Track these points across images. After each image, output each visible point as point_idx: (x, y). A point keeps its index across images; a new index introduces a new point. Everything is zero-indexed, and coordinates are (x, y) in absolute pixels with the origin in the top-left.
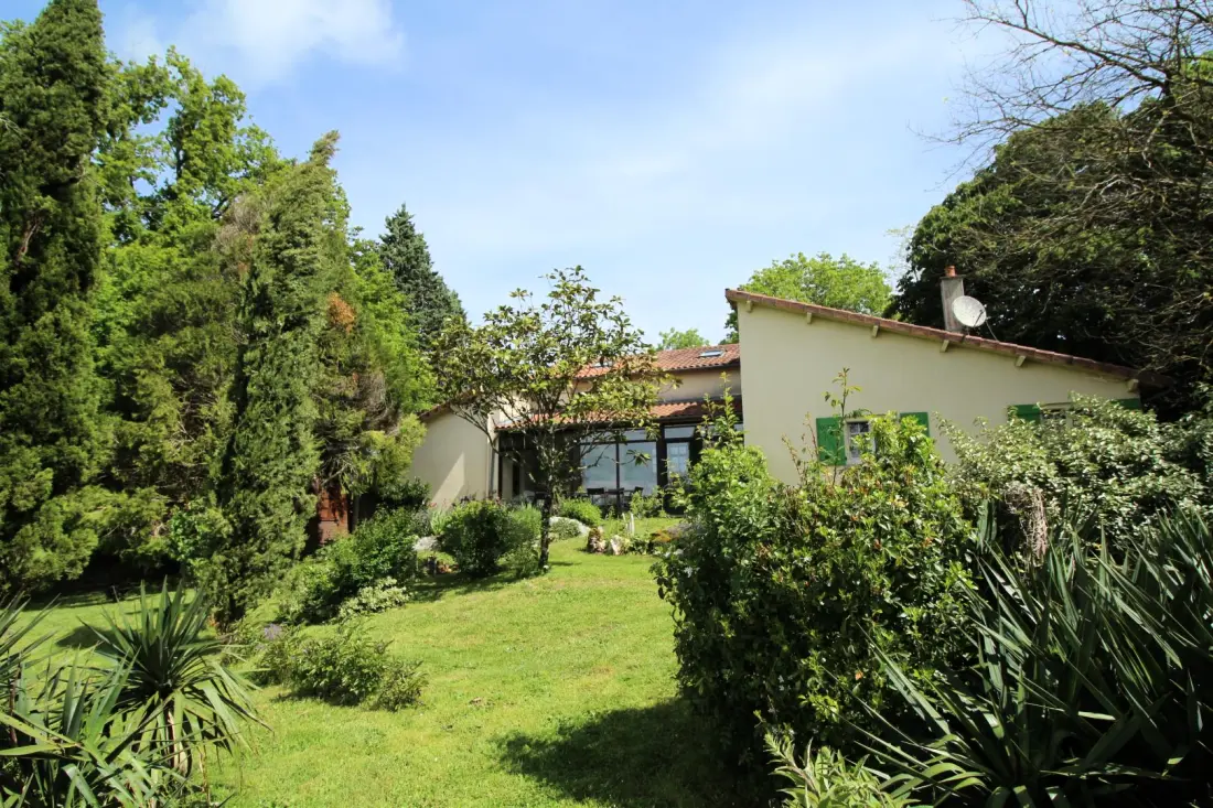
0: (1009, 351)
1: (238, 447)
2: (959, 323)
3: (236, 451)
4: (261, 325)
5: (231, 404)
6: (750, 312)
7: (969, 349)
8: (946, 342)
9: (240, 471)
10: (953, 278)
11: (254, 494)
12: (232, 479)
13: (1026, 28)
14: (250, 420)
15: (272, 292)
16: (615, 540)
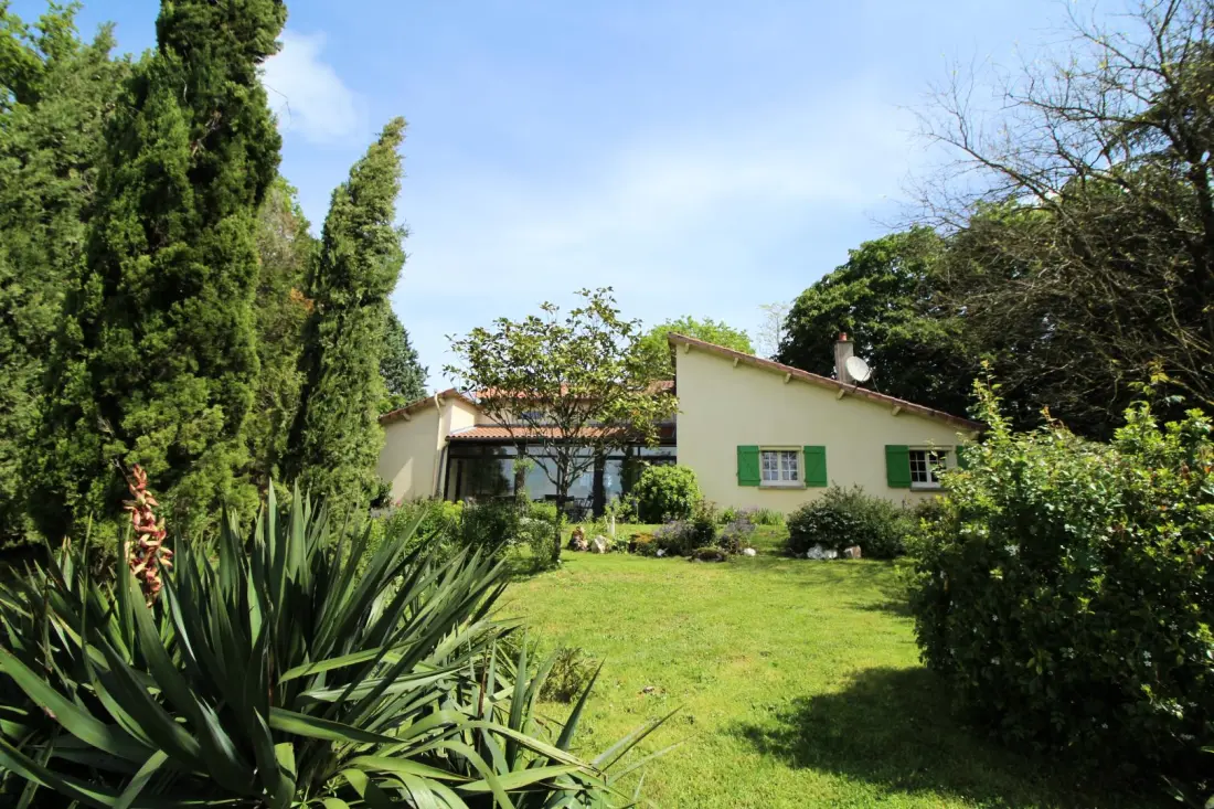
0: (889, 402)
1: (310, 419)
2: (851, 377)
3: (308, 423)
4: (339, 296)
5: (300, 374)
6: (687, 353)
7: (859, 398)
8: (843, 391)
9: (312, 445)
10: (845, 342)
11: (325, 470)
12: (302, 451)
13: (966, 148)
14: (325, 392)
15: (353, 266)
16: (599, 539)
